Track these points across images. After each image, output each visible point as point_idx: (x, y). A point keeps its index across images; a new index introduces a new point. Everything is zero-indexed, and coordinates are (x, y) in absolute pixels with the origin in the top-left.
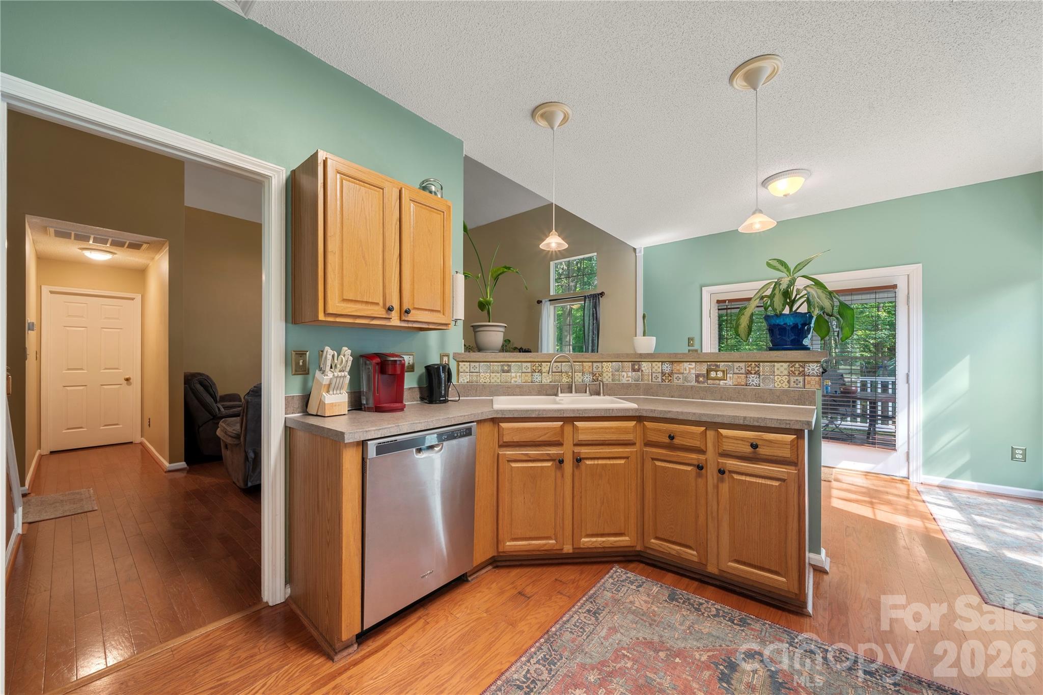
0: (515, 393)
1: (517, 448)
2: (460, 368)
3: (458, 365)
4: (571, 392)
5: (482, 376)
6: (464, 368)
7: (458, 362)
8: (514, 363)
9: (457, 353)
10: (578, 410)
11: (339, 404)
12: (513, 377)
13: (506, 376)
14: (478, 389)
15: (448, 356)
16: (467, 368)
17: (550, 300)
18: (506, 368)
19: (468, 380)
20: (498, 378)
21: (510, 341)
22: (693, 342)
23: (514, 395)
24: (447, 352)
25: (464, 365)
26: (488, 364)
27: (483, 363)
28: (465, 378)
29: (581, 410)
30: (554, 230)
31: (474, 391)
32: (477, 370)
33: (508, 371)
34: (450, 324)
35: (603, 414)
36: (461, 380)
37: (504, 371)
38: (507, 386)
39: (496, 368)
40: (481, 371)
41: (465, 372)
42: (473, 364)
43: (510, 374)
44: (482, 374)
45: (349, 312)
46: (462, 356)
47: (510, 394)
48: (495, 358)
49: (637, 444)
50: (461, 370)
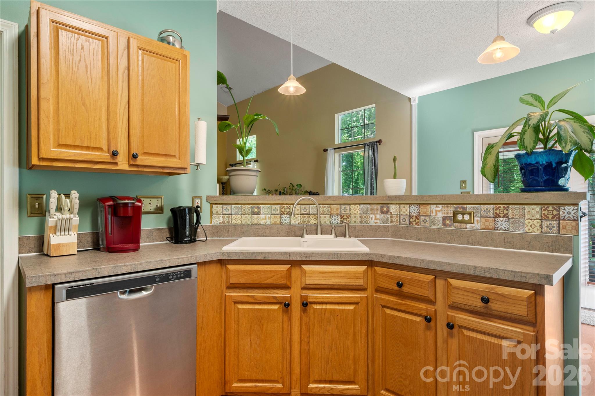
0: (264, 234)
1: (245, 290)
2: (213, 210)
3: (212, 207)
4: (317, 234)
5: (234, 217)
6: (217, 210)
7: (212, 204)
8: (263, 206)
9: (210, 196)
10: (305, 254)
11: (67, 245)
12: (263, 219)
13: (256, 218)
14: (230, 230)
15: (201, 199)
16: (220, 210)
17: (334, 149)
18: (256, 210)
19: (221, 221)
20: (249, 220)
21: (301, 185)
22: (465, 184)
23: (264, 236)
24: (200, 195)
25: (217, 207)
26: (239, 206)
27: (234, 206)
28: (217, 219)
29: (308, 254)
30: (292, 75)
31: (226, 232)
32: (229, 212)
33: (258, 213)
34: (187, 168)
35: (331, 258)
36: (214, 221)
37: (254, 213)
38: (257, 227)
39: (246, 210)
40: (233, 212)
41: (217, 214)
42: (225, 206)
43: (259, 216)
44: (233, 216)
45: (66, 156)
46: (215, 199)
47: (260, 235)
48: (244, 200)
49: (368, 289)
50: (214, 212)
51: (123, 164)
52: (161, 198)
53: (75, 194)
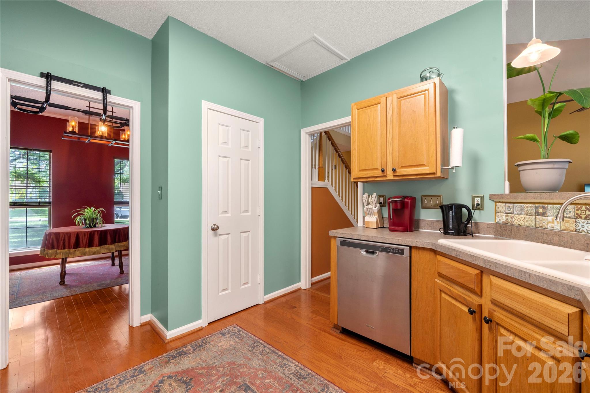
0: (552, 241)
2: (497, 208)
3: (496, 205)
5: (516, 217)
6: (500, 208)
7: (496, 202)
8: (551, 206)
9: (492, 194)
12: (550, 222)
13: (541, 220)
14: (513, 230)
15: (482, 198)
16: (503, 208)
18: (541, 210)
19: (504, 220)
20: (532, 221)
23: (551, 244)
24: (481, 193)
25: (500, 206)
26: (522, 205)
27: (517, 205)
28: (501, 218)
31: (509, 232)
32: (511, 211)
33: (543, 214)
36: (498, 220)
37: (538, 214)
38: (543, 231)
39: (530, 210)
40: (515, 212)
41: (501, 212)
42: (508, 205)
43: (545, 218)
44: (516, 215)
46: (496, 197)
47: (546, 241)
48: (524, 199)
50: (498, 210)
51: (390, 176)
52: (440, 197)
53: (374, 195)
